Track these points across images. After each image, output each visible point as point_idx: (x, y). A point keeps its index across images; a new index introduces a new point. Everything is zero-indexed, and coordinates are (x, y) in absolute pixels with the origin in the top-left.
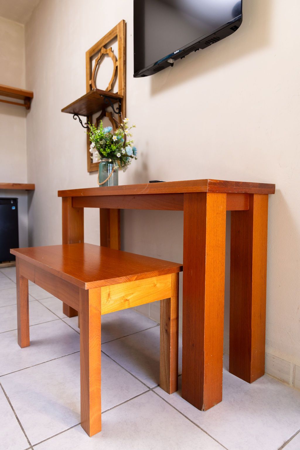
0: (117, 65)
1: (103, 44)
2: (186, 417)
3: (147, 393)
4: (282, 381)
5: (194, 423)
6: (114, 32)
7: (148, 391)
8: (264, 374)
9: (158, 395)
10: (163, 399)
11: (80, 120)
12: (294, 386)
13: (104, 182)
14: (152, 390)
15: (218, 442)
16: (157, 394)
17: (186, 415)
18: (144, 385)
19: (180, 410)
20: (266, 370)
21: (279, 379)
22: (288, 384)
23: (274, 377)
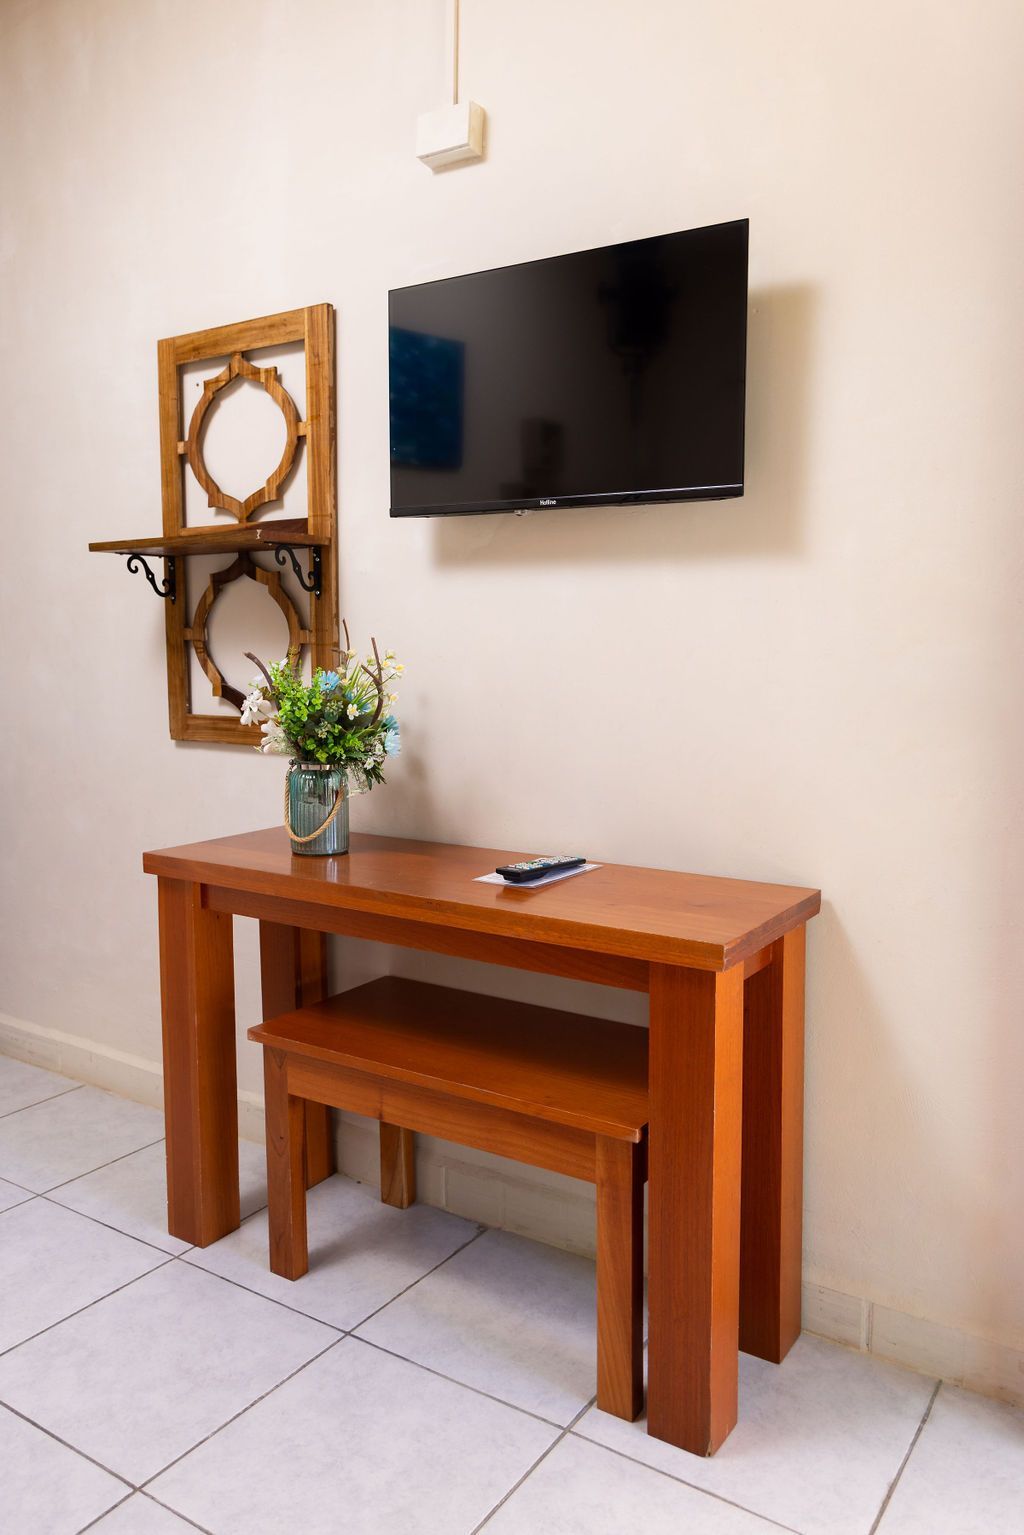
0: (301, 433)
1: (242, 346)
2: (677, 1479)
3: (562, 1442)
4: (843, 1344)
5: (703, 1491)
6: (290, 328)
7: (562, 1436)
8: (799, 1333)
9: (592, 1441)
10: (607, 1448)
11: (148, 572)
12: (870, 1351)
13: (313, 836)
14: (570, 1431)
15: (765, 1518)
16: (587, 1439)
17: (676, 1475)
18: (542, 1423)
19: (658, 1468)
20: (805, 1324)
21: (836, 1338)
22: (858, 1348)
23: (822, 1335)
